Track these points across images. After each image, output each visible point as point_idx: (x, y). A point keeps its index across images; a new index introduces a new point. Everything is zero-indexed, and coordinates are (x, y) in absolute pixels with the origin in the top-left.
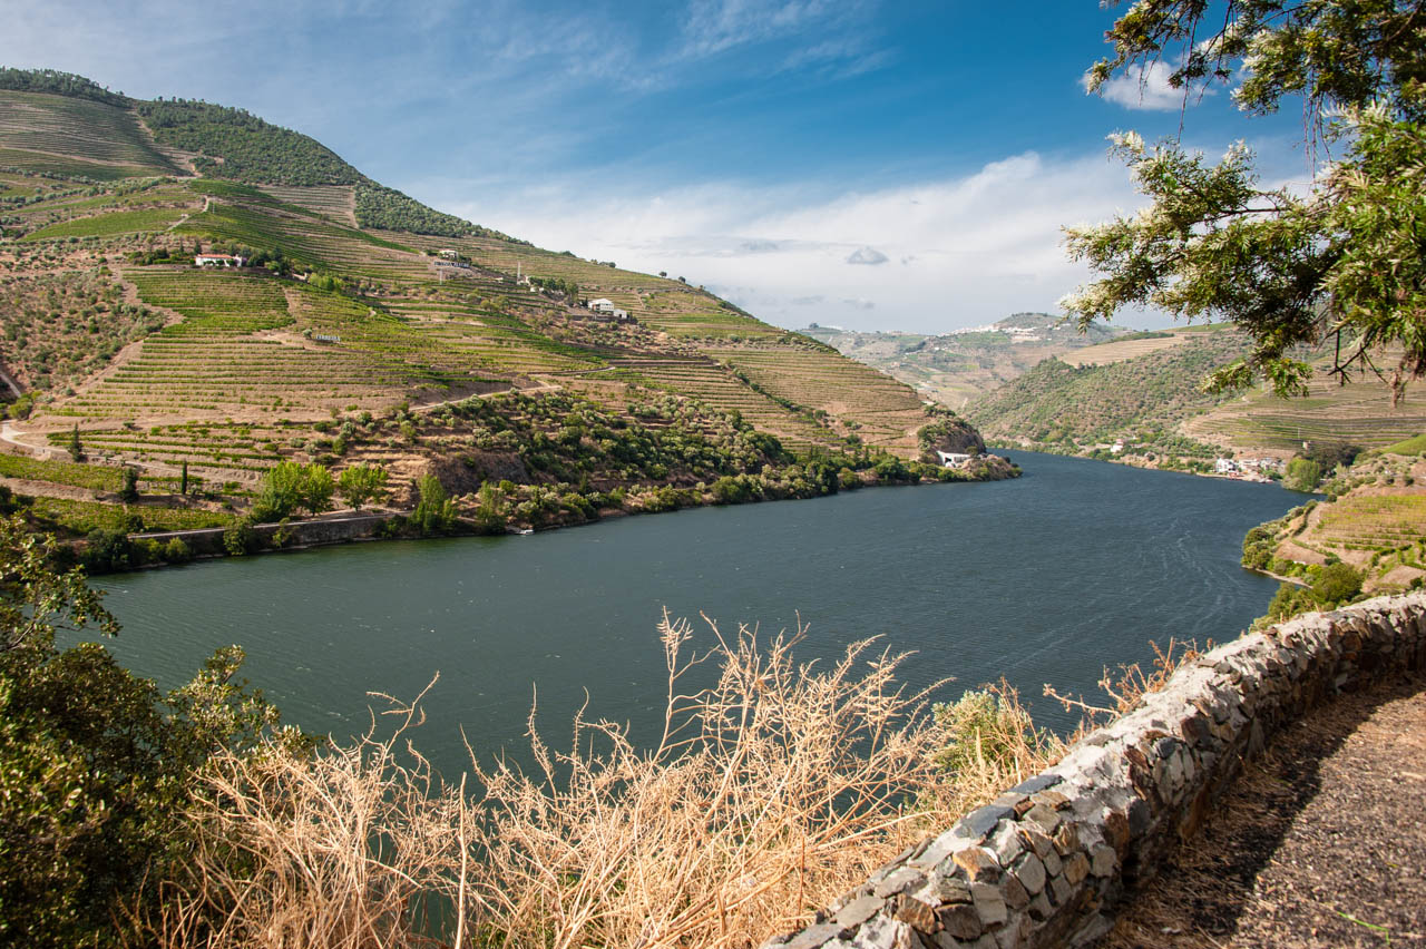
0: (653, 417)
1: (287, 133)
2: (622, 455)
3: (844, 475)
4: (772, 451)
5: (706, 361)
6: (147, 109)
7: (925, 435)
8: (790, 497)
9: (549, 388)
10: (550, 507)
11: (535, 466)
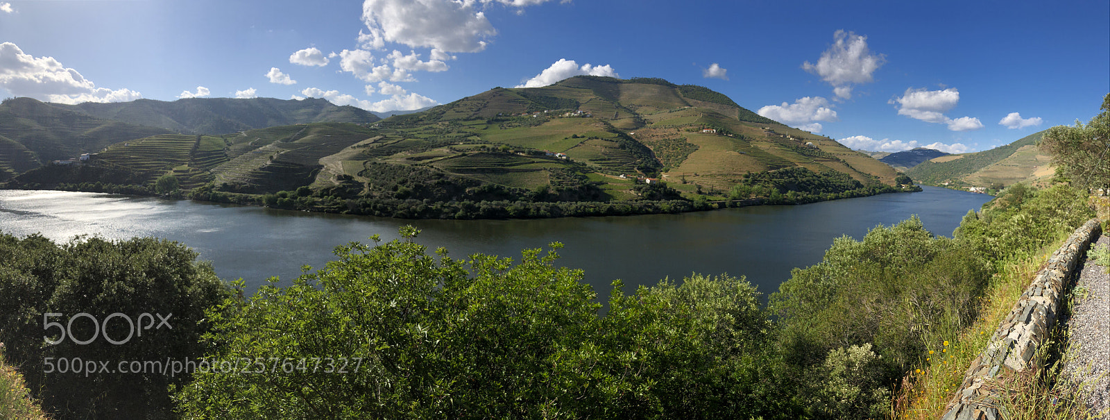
0: (827, 175)
1: (718, 93)
2: (821, 185)
3: (877, 191)
4: (858, 185)
5: (838, 160)
6: (681, 88)
7: (897, 180)
8: (864, 196)
9: (801, 166)
10: (804, 199)
11: (800, 187)
